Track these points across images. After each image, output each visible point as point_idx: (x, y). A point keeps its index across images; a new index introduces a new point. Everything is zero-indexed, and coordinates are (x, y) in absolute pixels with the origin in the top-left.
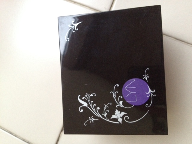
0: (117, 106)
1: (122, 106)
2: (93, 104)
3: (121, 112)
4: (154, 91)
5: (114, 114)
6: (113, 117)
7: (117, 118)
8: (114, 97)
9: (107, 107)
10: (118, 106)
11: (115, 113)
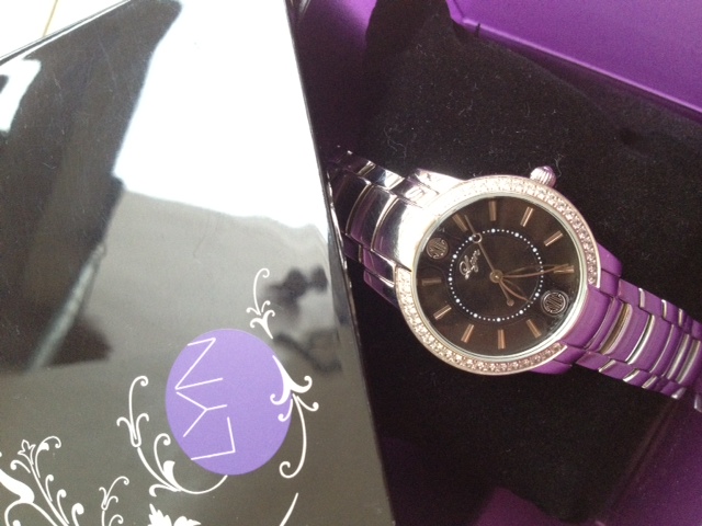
1: (176, 488)
2: (54, 489)
3: (173, 521)
4: (307, 383)
8: (136, 442)
9: (114, 500)
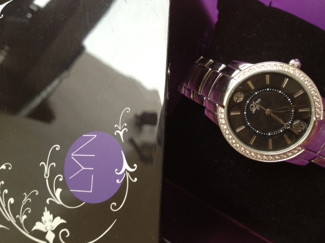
0: (48, 201)
1: (59, 202)
3: (54, 218)
4: (134, 168)
5: (41, 221)
6: (38, 226)
7: (45, 231)
8: (47, 176)
9: (29, 201)
10: (50, 201)
11: (43, 219)
